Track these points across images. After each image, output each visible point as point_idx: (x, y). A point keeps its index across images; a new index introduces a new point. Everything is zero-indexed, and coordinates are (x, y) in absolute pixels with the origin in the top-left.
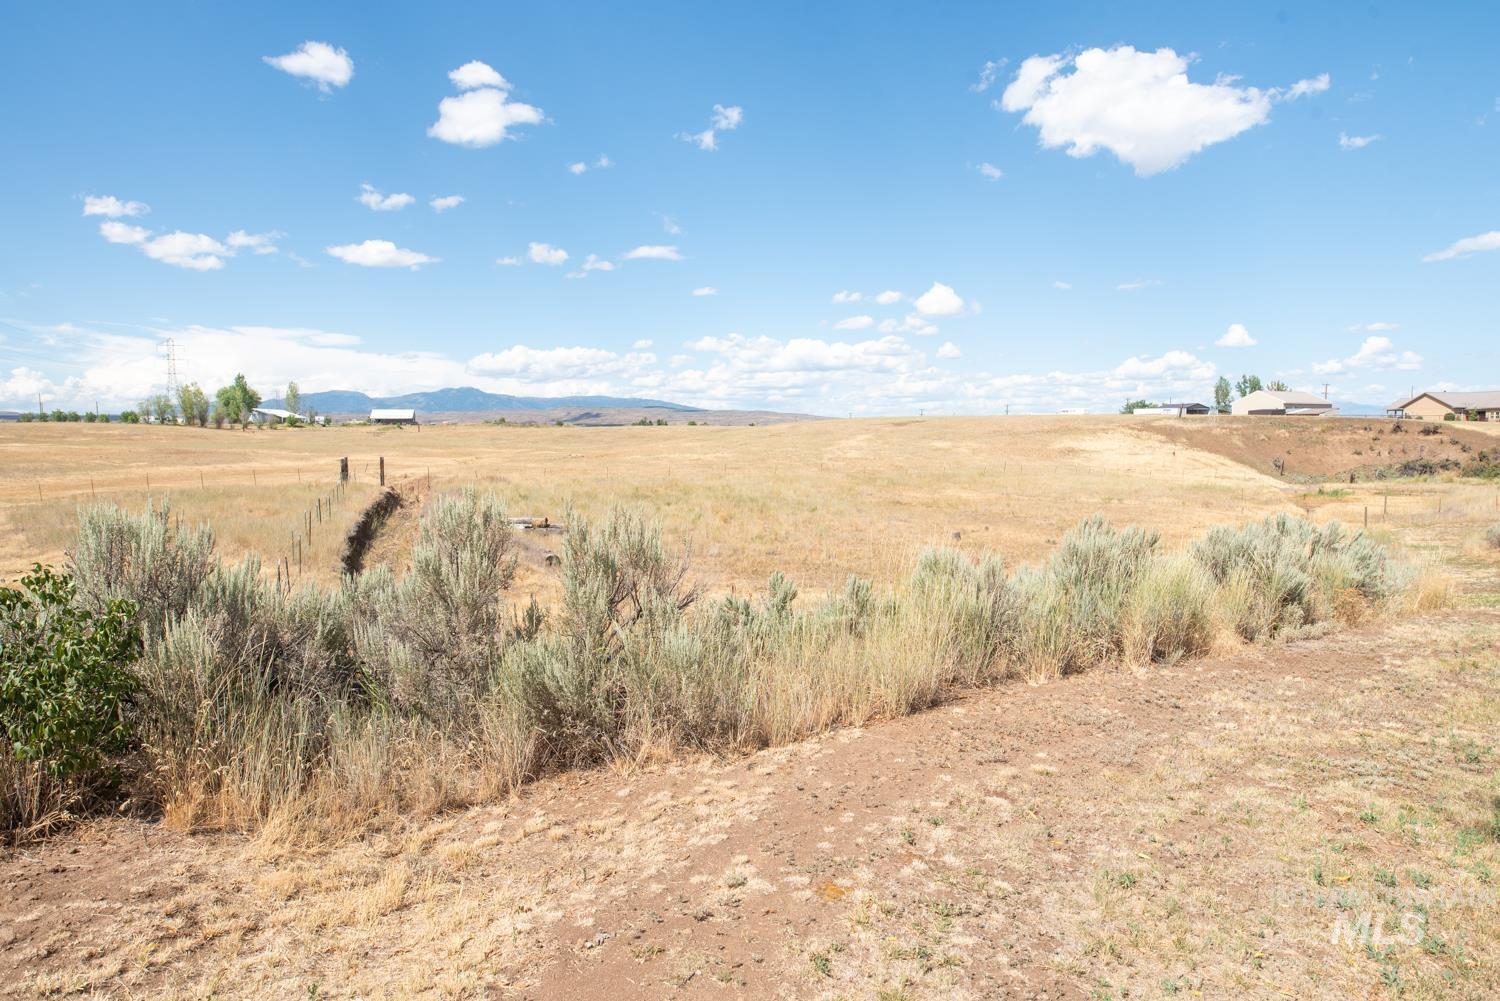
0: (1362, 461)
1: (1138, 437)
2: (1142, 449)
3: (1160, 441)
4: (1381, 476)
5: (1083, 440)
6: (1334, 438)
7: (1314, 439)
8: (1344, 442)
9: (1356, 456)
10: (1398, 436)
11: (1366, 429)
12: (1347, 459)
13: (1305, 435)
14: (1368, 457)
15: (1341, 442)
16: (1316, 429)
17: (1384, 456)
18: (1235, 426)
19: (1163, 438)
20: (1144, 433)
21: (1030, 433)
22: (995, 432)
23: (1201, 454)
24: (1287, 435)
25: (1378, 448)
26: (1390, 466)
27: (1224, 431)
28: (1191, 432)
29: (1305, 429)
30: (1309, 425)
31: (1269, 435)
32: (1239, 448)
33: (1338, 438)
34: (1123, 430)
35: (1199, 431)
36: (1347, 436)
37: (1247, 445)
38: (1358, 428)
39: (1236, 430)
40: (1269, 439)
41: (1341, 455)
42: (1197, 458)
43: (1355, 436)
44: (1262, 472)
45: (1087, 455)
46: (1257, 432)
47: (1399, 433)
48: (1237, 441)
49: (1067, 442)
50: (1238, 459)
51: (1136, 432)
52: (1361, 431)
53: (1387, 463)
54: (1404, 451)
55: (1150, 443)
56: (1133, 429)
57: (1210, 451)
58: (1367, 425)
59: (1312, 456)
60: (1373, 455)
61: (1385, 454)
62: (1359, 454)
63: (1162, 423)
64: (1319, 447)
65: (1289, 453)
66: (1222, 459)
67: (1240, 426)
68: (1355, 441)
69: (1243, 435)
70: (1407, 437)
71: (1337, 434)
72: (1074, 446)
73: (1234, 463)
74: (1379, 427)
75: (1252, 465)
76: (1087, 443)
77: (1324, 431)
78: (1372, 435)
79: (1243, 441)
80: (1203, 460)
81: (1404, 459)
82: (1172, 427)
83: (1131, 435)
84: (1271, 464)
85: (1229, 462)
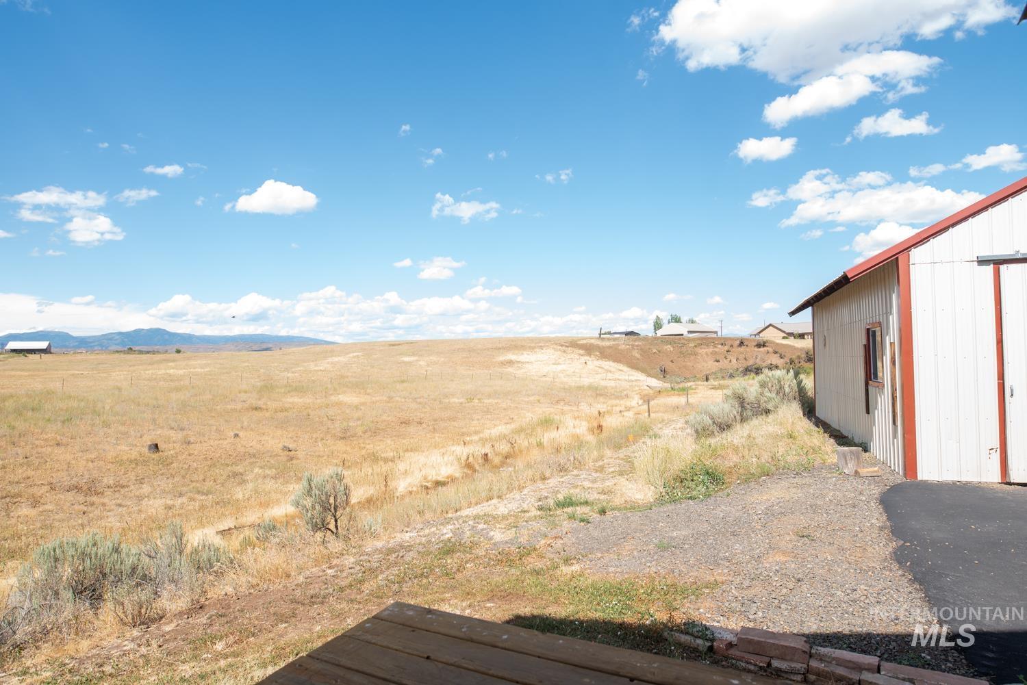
0: (720, 367)
1: (564, 352)
2: (565, 361)
3: (580, 354)
4: (732, 376)
5: (522, 354)
6: (702, 351)
7: (689, 352)
8: (709, 354)
9: (716, 363)
10: (742, 349)
11: (722, 344)
12: (709, 365)
13: (684, 349)
14: (724, 363)
15: (707, 354)
16: (691, 345)
17: (734, 363)
18: (636, 344)
19: (581, 352)
20: (570, 348)
21: (485, 350)
22: (459, 349)
23: (608, 363)
24: (672, 349)
25: (729, 357)
26: (737, 369)
27: (628, 346)
28: (603, 347)
29: (684, 345)
30: (686, 342)
31: (660, 349)
32: (638, 359)
33: (705, 351)
34: (555, 347)
35: (610, 347)
36: (711, 350)
37: (643, 356)
38: (718, 344)
39: (637, 346)
40: (659, 352)
41: (707, 362)
42: (603, 366)
43: (715, 349)
44: (649, 375)
45: (520, 365)
46: (652, 347)
47: (743, 347)
48: (636, 354)
49: (511, 356)
50: (634, 366)
51: (564, 348)
52: (720, 346)
53: (735, 368)
54: (745, 359)
55: (572, 356)
56: (562, 346)
57: (614, 361)
58: (724, 341)
59: (688, 364)
60: (726, 362)
61: (734, 361)
62: (718, 361)
63: (585, 341)
64: (692, 357)
65: (672, 361)
66: (621, 367)
67: (640, 343)
68: (716, 352)
69: (641, 349)
70: (748, 350)
71: (705, 348)
72: (512, 359)
73: (629, 369)
74: (729, 343)
75: (643, 371)
76: (525, 357)
77: (696, 346)
78: (726, 348)
79: (641, 354)
80: (606, 367)
81: (746, 364)
82: (591, 345)
83: (560, 350)
84: (658, 369)
85: (625, 368)
